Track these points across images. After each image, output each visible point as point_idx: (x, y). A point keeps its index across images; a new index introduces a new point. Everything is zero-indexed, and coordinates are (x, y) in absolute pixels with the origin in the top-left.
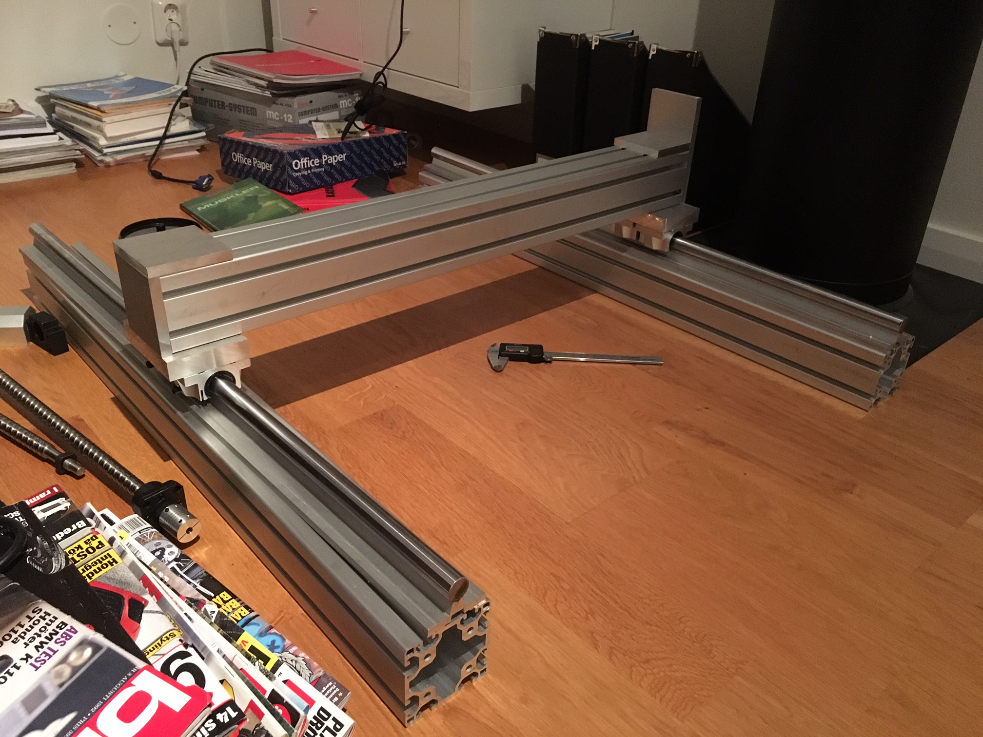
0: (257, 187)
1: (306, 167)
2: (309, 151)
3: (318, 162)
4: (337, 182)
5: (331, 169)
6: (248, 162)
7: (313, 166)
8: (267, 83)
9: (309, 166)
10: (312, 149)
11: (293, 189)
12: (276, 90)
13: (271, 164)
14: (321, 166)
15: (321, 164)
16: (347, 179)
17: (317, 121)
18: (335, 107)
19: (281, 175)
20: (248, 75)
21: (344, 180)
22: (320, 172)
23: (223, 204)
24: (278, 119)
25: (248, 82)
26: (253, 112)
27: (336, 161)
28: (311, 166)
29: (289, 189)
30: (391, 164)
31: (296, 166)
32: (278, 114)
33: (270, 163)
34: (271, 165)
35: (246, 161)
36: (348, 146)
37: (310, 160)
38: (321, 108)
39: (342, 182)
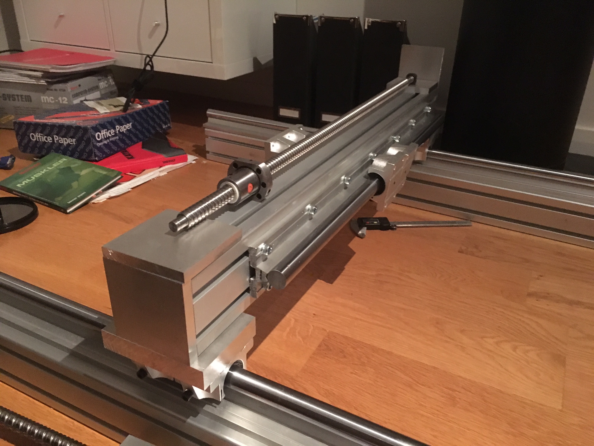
0: (64, 159)
1: (105, 137)
2: (106, 123)
3: (113, 132)
4: (129, 146)
5: (123, 137)
6: (48, 139)
7: (110, 135)
8: (42, 73)
9: (107, 136)
10: (108, 122)
11: (98, 157)
12: (51, 79)
13: (74, 138)
14: (116, 135)
15: (115, 133)
16: (135, 143)
17: (86, 100)
18: (96, 88)
19: (86, 147)
20: (21, 69)
21: (133, 144)
22: (116, 139)
23: (40, 178)
24: (53, 102)
25: (21, 75)
26: (29, 99)
27: (126, 130)
28: (109, 136)
29: (95, 157)
30: (161, 127)
31: (99, 138)
32: (53, 98)
33: (72, 137)
34: (74, 140)
35: (46, 139)
36: (132, 115)
37: (107, 131)
38: (87, 90)
39: (131, 145)
